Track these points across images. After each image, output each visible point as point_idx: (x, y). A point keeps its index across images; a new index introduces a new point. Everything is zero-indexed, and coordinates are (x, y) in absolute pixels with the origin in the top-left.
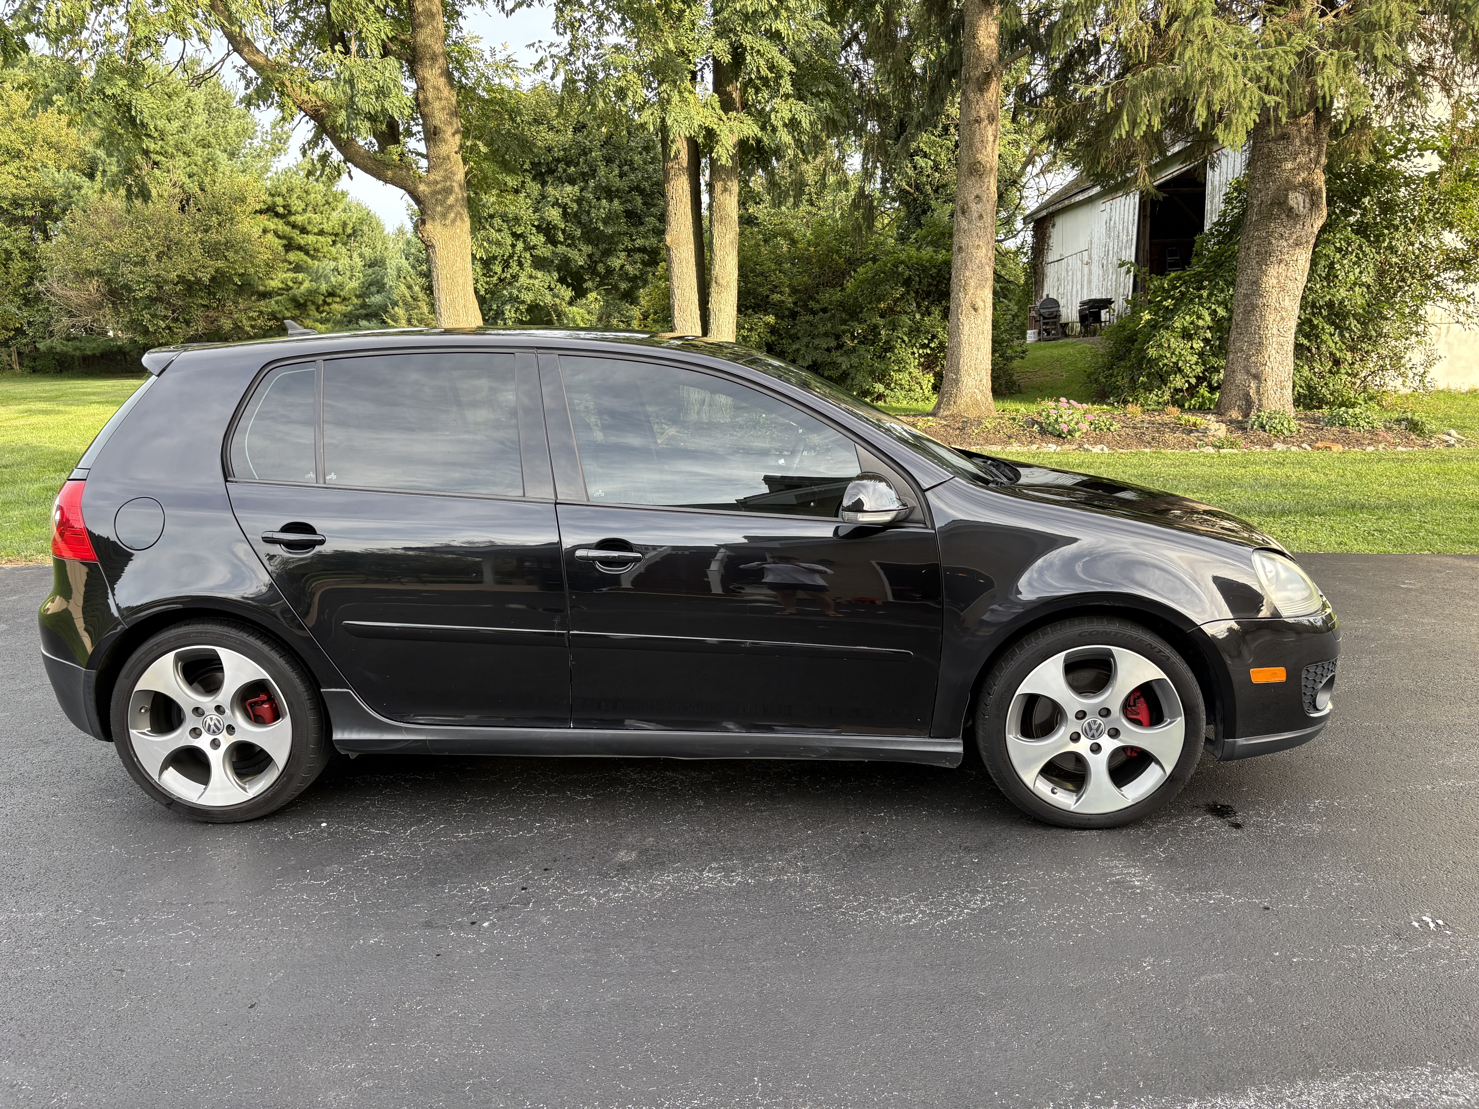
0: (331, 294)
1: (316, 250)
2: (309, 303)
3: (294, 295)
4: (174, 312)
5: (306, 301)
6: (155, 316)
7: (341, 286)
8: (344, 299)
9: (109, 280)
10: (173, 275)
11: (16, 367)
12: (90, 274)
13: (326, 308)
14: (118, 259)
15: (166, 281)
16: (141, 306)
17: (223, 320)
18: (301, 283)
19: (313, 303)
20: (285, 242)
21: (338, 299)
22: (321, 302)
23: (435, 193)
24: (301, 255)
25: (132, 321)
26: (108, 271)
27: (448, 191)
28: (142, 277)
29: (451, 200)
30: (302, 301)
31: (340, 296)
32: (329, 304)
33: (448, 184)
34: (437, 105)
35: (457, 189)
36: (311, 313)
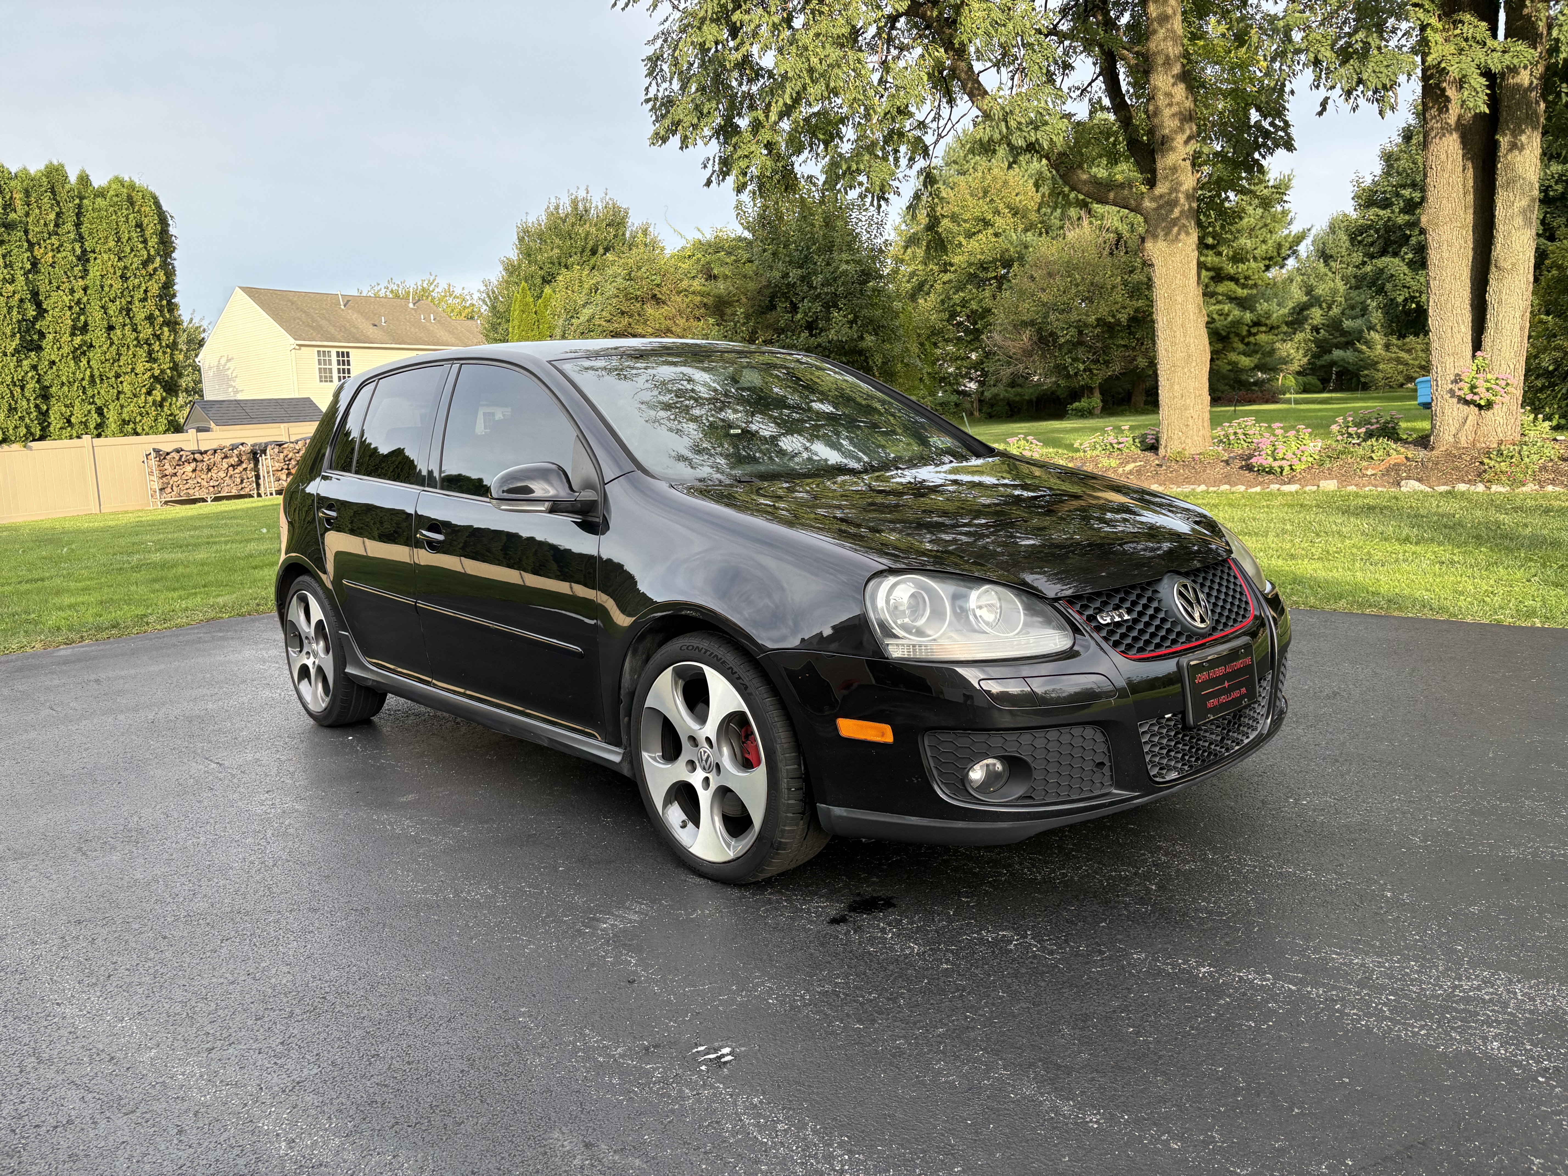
0: (1257, 324)
1: (1247, 278)
2: (1232, 335)
3: (1217, 328)
4: (1094, 354)
5: (1229, 333)
6: (1075, 360)
7: (1268, 315)
8: (1272, 328)
9: (1040, 328)
10: (1092, 319)
11: (976, 414)
12: (1025, 324)
13: (1252, 339)
14: (1048, 308)
15: (1086, 325)
16: (1065, 350)
17: (1140, 359)
18: (1228, 315)
19: (1237, 335)
20: (1212, 274)
21: (1264, 329)
22: (1245, 333)
23: (1160, 207)
24: (1232, 285)
25: (1057, 366)
26: (1040, 320)
27: (1174, 203)
28: (1067, 323)
29: (1176, 212)
30: (1224, 334)
31: (1266, 325)
32: (1255, 335)
33: (1174, 195)
34: (1167, 112)
35: (1182, 201)
36: (1235, 345)
